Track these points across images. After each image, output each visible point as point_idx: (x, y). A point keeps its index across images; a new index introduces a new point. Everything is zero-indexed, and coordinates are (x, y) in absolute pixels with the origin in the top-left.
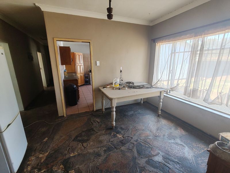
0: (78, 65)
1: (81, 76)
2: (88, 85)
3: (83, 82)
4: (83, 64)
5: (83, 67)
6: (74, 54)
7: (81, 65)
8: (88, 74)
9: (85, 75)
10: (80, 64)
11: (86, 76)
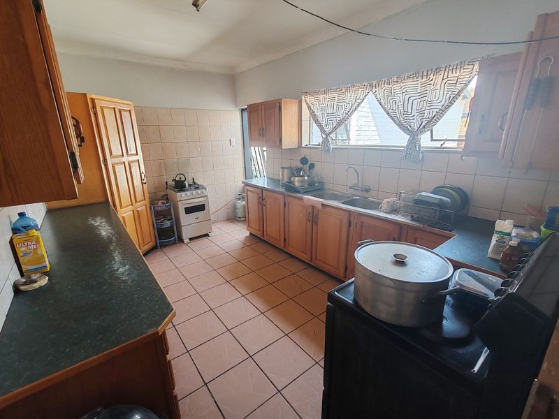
0: (116, 160)
1: (137, 215)
2: (174, 243)
3: (147, 239)
4: (140, 157)
5: (143, 169)
6: (86, 105)
7: (131, 158)
8: (166, 198)
9: (153, 202)
10: (125, 159)
11: (161, 206)
